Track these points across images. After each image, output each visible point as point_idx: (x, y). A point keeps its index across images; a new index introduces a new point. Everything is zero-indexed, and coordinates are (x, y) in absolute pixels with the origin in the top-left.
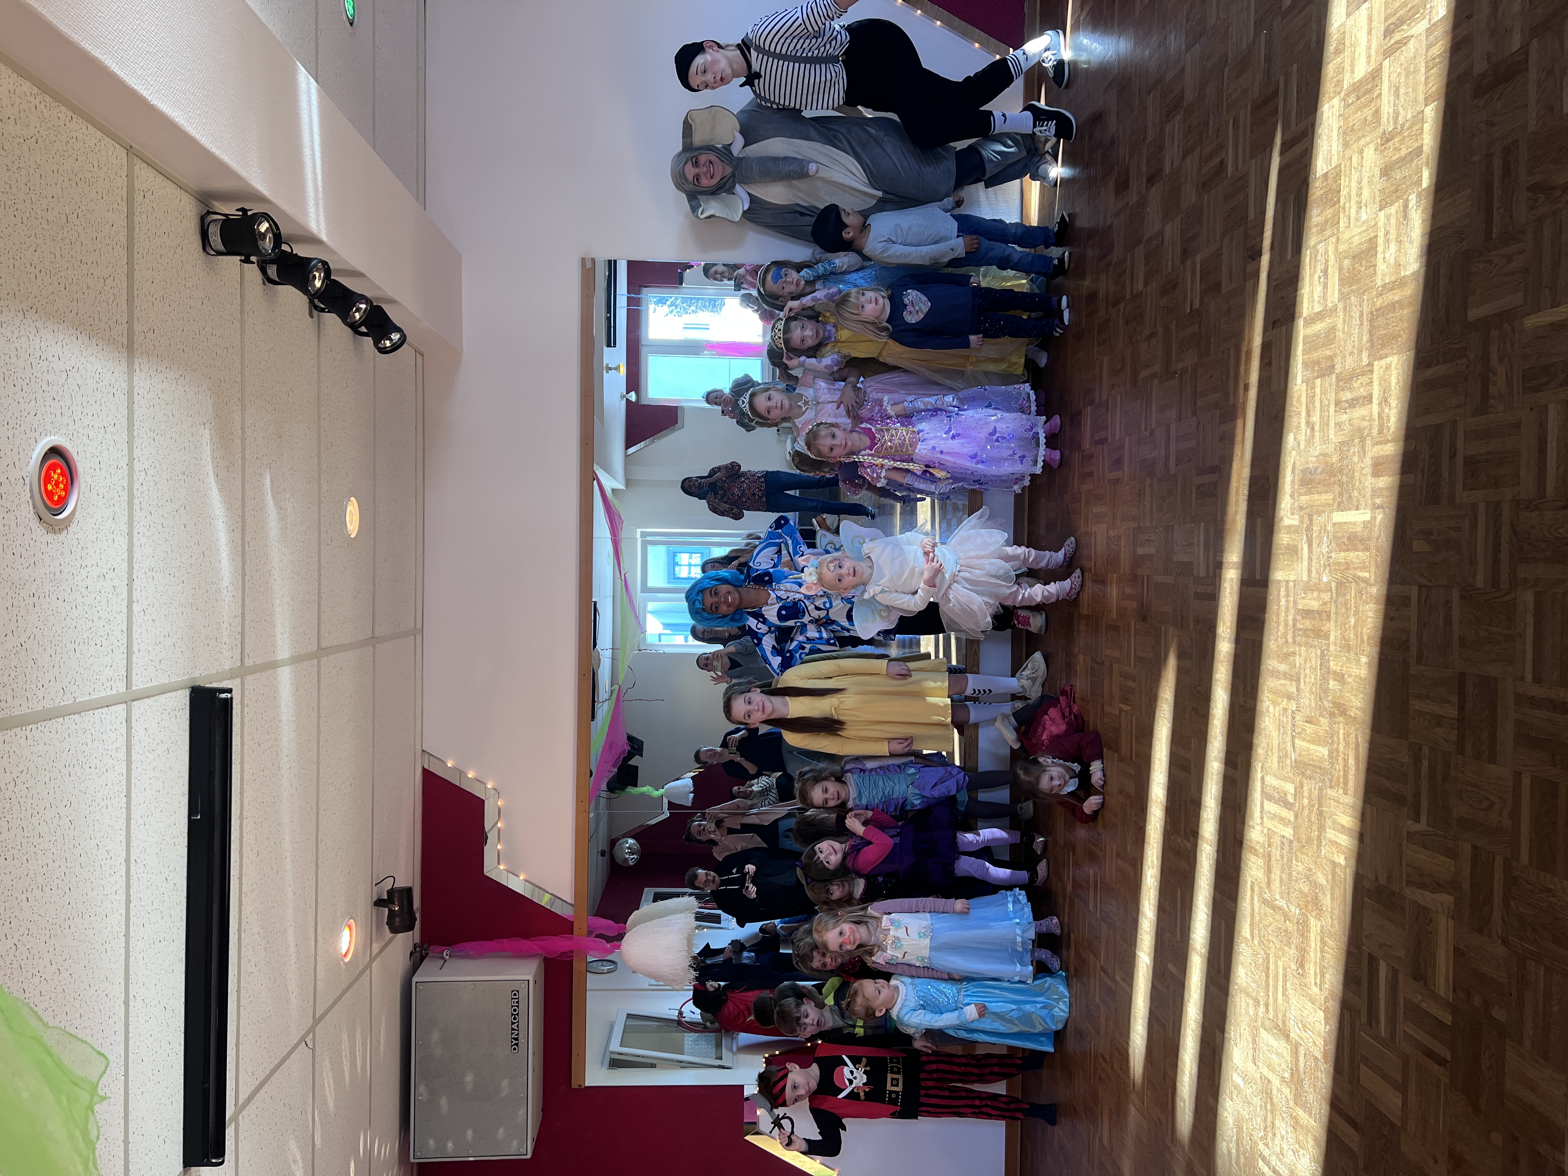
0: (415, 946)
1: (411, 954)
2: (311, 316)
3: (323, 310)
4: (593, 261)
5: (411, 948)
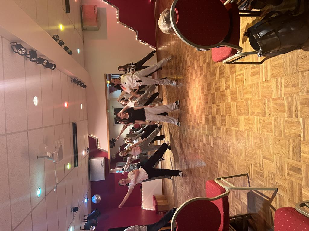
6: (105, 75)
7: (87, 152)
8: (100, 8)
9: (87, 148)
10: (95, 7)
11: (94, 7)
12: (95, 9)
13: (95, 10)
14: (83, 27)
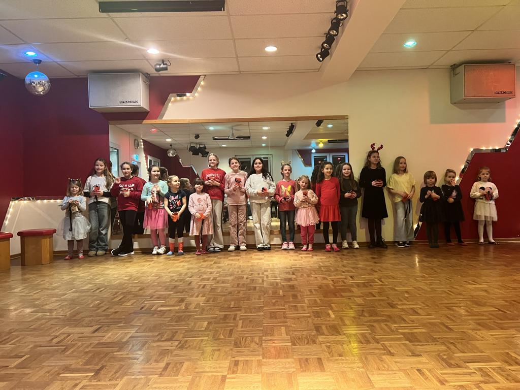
0: (149, 75)
1: (147, 73)
2: (325, 34)
3: (326, 37)
4: (347, 119)
5: (149, 73)
6: (346, 117)
7: (157, 64)
8: (504, 108)
9: (168, 63)
10: (511, 94)
11: (511, 92)
12: (505, 93)
13: (505, 95)
14: (463, 65)
